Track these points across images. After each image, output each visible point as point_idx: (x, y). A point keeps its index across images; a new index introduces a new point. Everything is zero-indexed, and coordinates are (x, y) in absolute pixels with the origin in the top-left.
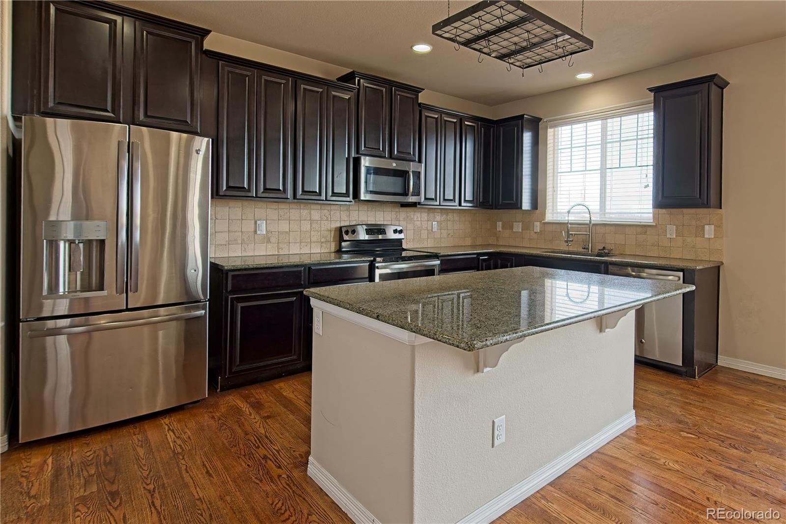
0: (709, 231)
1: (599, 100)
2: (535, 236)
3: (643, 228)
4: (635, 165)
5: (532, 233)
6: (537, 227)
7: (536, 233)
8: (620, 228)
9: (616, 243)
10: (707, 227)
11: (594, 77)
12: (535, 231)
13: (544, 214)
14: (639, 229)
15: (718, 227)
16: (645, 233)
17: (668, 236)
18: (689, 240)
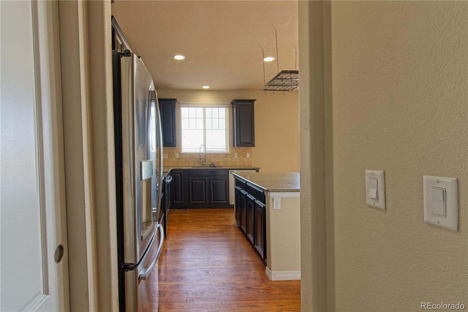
0: (248, 155)
1: (205, 98)
2: (176, 160)
3: (226, 155)
4: (218, 129)
5: (174, 159)
6: (177, 156)
7: (176, 159)
8: (217, 155)
9: (215, 161)
10: (247, 154)
11: (209, 88)
12: (176, 158)
13: (180, 149)
14: (224, 155)
15: (251, 153)
16: (227, 157)
17: (235, 158)
18: (242, 159)
